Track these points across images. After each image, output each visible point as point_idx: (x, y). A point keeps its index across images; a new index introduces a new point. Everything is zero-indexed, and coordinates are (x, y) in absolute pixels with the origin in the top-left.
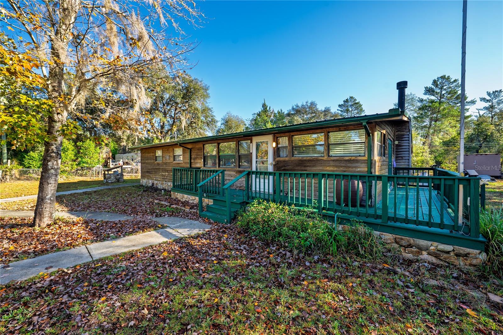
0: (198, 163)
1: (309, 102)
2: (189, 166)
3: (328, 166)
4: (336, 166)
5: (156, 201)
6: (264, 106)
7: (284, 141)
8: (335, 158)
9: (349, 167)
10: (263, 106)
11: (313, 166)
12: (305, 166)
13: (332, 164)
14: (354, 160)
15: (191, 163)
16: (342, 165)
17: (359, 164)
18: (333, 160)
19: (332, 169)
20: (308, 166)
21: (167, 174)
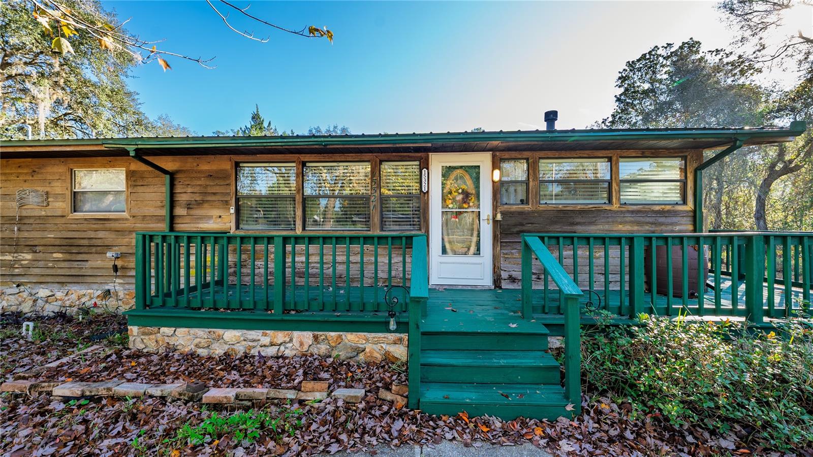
0: (210, 217)
1: (339, 128)
2: (163, 227)
3: (621, 223)
4: (639, 223)
5: (66, 388)
6: (256, 117)
7: (517, 171)
8: (635, 207)
9: (662, 224)
10: (253, 118)
11: (591, 223)
12: (573, 224)
13: (628, 219)
14: (669, 211)
15: (172, 218)
16: (648, 220)
17: (679, 219)
18: (632, 212)
19: (628, 227)
20: (577, 224)
21: (29, 256)
